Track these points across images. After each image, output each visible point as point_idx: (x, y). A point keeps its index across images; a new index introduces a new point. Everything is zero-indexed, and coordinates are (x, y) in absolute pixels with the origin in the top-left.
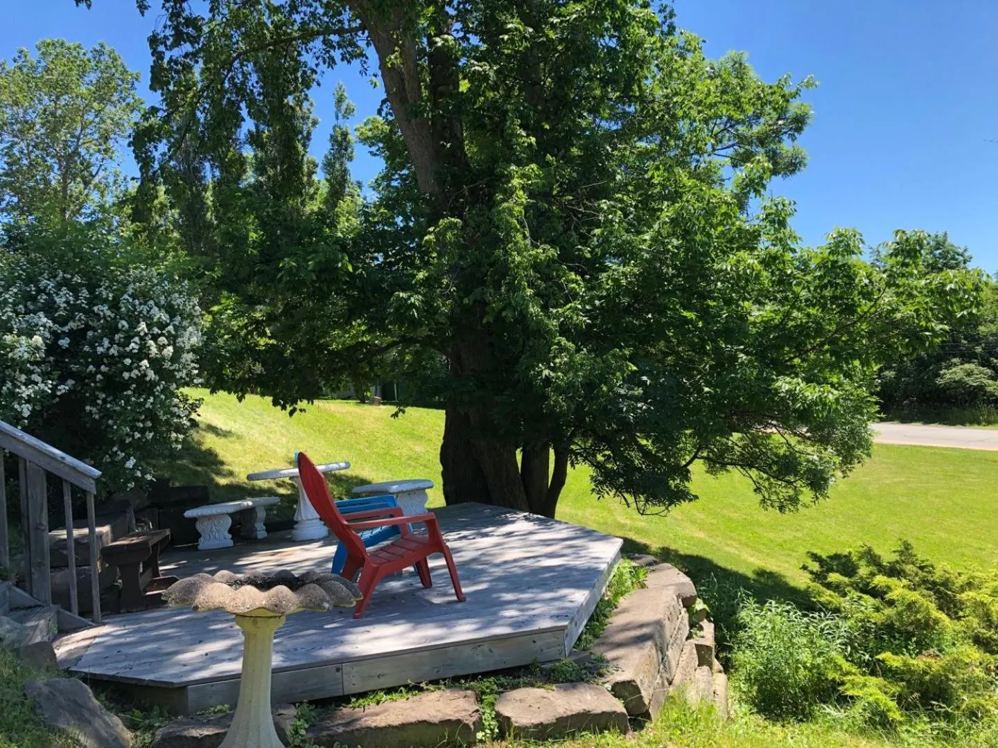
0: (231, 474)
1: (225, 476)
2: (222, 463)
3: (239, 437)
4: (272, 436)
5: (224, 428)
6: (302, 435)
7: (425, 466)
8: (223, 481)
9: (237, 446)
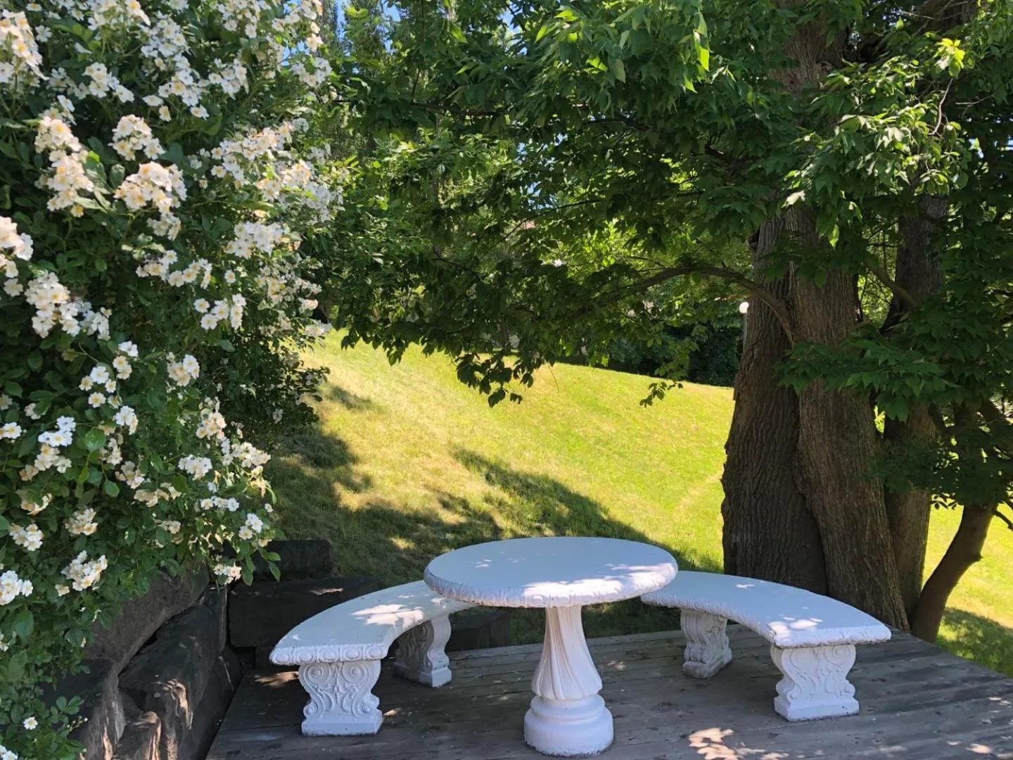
0: (368, 482)
1: (356, 489)
2: (355, 460)
3: (380, 410)
4: (424, 405)
5: (361, 393)
6: (463, 403)
7: (621, 455)
8: (352, 500)
9: (379, 426)
